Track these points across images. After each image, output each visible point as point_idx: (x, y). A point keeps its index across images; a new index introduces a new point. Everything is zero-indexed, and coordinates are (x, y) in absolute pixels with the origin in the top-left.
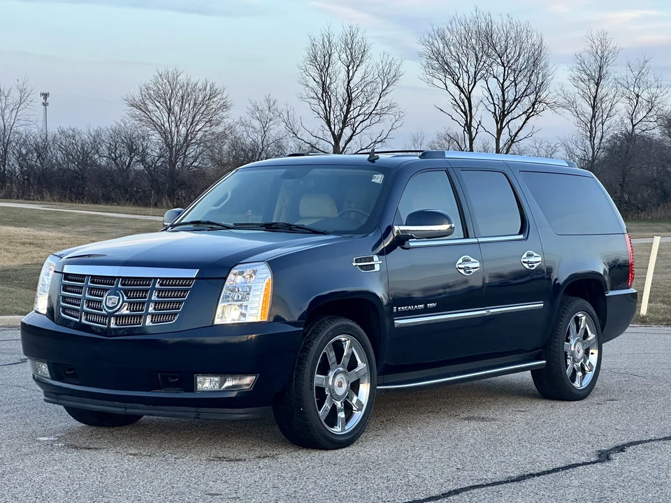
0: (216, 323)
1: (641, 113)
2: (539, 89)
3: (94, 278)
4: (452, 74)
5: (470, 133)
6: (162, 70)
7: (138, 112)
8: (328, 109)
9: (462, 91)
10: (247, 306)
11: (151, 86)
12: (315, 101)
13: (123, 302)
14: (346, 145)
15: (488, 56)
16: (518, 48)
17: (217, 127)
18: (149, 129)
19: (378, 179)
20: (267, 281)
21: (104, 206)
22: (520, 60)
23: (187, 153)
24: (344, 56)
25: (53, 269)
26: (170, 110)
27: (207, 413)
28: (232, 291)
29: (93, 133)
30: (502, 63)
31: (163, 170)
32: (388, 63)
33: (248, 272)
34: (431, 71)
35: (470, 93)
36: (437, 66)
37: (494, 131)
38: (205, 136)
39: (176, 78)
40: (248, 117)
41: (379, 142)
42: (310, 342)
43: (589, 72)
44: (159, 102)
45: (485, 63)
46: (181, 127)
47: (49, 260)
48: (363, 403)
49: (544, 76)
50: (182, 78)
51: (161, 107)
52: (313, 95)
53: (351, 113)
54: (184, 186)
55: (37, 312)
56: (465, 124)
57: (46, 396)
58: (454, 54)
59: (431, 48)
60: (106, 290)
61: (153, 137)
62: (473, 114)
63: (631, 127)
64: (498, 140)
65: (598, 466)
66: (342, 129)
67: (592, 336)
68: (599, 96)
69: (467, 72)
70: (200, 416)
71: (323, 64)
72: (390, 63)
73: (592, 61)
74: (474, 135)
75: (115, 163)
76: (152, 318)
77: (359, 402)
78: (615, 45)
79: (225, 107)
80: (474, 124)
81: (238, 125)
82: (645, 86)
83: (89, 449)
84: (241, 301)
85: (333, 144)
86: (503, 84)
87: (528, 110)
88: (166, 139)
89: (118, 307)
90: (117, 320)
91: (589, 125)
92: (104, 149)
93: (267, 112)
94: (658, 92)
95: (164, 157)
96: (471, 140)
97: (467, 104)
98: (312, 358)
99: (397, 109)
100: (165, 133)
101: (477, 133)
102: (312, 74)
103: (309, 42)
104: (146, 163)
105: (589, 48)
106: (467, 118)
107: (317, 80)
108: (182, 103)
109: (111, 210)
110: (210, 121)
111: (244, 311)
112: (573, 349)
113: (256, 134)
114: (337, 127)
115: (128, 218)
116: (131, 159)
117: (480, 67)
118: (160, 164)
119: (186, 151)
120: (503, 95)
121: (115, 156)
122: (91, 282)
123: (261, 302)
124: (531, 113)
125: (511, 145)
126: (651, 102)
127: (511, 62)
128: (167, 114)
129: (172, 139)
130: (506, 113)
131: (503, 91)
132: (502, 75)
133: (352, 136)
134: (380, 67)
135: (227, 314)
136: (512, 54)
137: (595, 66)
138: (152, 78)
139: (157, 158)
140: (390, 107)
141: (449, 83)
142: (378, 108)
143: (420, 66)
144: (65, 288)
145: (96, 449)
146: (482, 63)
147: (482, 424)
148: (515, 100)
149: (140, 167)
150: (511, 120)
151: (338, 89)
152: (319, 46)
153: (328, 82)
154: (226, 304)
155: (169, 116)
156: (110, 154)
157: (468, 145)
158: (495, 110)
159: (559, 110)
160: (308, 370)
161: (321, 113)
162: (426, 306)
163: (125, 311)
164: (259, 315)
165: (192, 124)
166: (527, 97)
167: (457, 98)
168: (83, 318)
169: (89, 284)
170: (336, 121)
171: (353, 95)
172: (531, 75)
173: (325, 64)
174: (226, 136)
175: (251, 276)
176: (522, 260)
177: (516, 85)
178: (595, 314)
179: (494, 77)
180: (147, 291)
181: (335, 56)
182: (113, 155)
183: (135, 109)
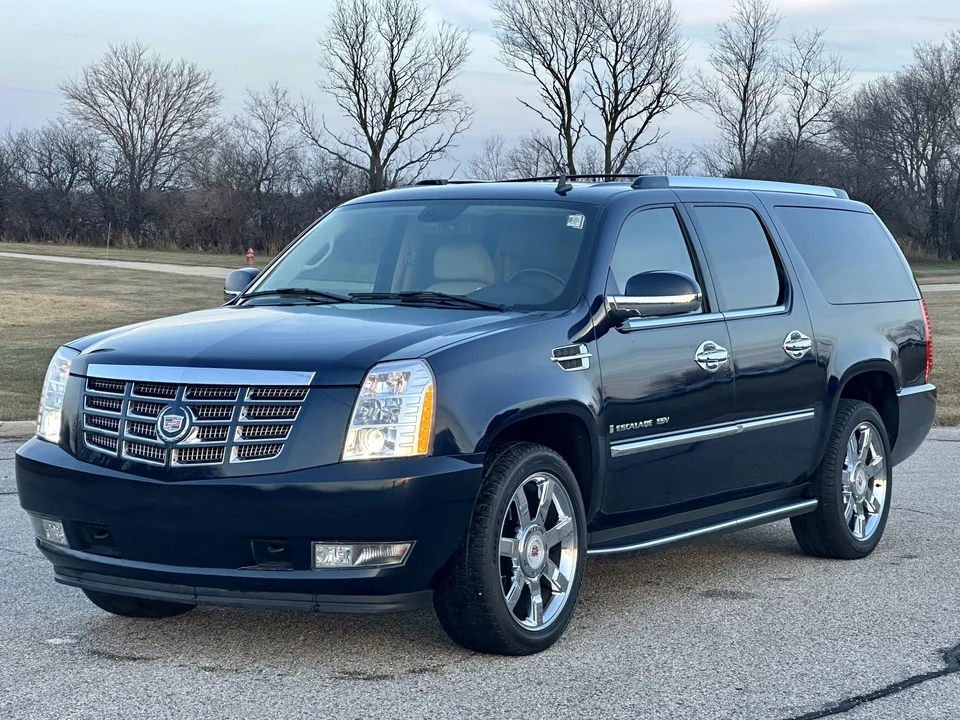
0: (345, 458)
1: (811, 108)
2: (667, 74)
3: (141, 387)
4: (542, 53)
5: (568, 137)
6: (118, 45)
7: (82, 107)
8: (363, 103)
9: (557, 77)
10: (395, 431)
11: (101, 69)
12: (344, 93)
13: (192, 424)
14: (389, 156)
15: (594, 27)
16: (636, 16)
17: (200, 130)
18: (99, 132)
19: (577, 221)
20: (426, 390)
21: (35, 246)
22: (639, 32)
23: (156, 168)
24: (385, 26)
25: (68, 371)
26: (130, 104)
27: (331, 603)
28: (368, 407)
29: (15, 139)
30: (614, 37)
31: (121, 192)
32: (450, 36)
33: (395, 375)
34: (512, 48)
35: (568, 80)
36: (520, 40)
37: (603, 135)
38: (183, 143)
39: (138, 56)
40: (246, 116)
41: (436, 151)
42: (492, 485)
43: (737, 50)
44: (114, 93)
45: (589, 36)
46: (146, 129)
47: (58, 355)
48: (568, 579)
49: (673, 55)
50: (147, 58)
51: (117, 100)
52: (341, 83)
53: (396, 109)
54: (153, 216)
55: (41, 438)
56: (561, 125)
57: (57, 573)
58: (545, 23)
59: (512, 15)
60: (163, 405)
61: (105, 144)
62: (573, 110)
63: (797, 128)
64: (608, 148)
65: (952, 677)
66: (383, 133)
67: (877, 459)
68: (752, 86)
69: (564, 50)
70: (319, 608)
71: (355, 38)
72: (453, 36)
73: (742, 34)
74: (574, 141)
75: (50, 181)
76: (239, 451)
77: (562, 578)
78: (774, 11)
79: (211, 100)
80: (575, 124)
81: (231, 128)
82: (817, 69)
83: (135, 659)
84: (383, 422)
85: (370, 153)
86: (614, 68)
87: (651, 104)
88: (124, 147)
89: (183, 433)
90: (180, 454)
91: (737, 126)
92: (33, 162)
93: (273, 108)
94: (836, 78)
95: (121, 173)
96: (570, 148)
97: (563, 96)
98: (495, 513)
99: (462, 103)
100: (123, 138)
101: (578, 137)
102: (339, 52)
103: (335, 6)
104: (96, 182)
105: (737, 16)
106: (563, 116)
107: (347, 61)
108: (148, 94)
109: (45, 252)
110: (189, 120)
111: (390, 439)
112: (852, 480)
113: (258, 141)
114: (376, 131)
115: (73, 264)
116: (74, 176)
117: (582, 43)
118: (117, 183)
119: (155, 165)
120: (616, 83)
121: (50, 171)
122: (135, 393)
123: (418, 425)
124: (655, 109)
125: (627, 155)
126: (825, 94)
127: (627, 35)
128: (125, 111)
129: (134, 146)
130: (619, 109)
131: (615, 76)
132: (614, 54)
133: (398, 142)
134: (439, 42)
135: (363, 444)
136: (628, 23)
137: (746, 41)
138: (104, 57)
139: (111, 175)
140: (452, 101)
141: (538, 65)
142: (435, 101)
143: (497, 40)
144: (91, 401)
145: (146, 659)
146: (585, 37)
147: (736, 604)
148: (632, 90)
149: (88, 188)
150: (627, 118)
151: (377, 74)
152: (349, 12)
153: (363, 65)
154: (360, 427)
155: (129, 113)
156: (41, 169)
157: (565, 155)
158: (604, 105)
159: (695, 105)
160: (489, 532)
161: (354, 110)
162: (654, 422)
163: (193, 439)
164: (416, 445)
165: (163, 125)
166: (649, 87)
167: (550, 88)
168: (124, 450)
169: (132, 395)
170: (375, 121)
171: (399, 84)
172: (655, 54)
173: (357, 37)
174: (213, 144)
175: (400, 382)
176: (785, 345)
177: (633, 68)
178: (882, 425)
179: (602, 56)
180: (230, 407)
181: (372, 27)
182: (46, 170)
183: (77, 102)
